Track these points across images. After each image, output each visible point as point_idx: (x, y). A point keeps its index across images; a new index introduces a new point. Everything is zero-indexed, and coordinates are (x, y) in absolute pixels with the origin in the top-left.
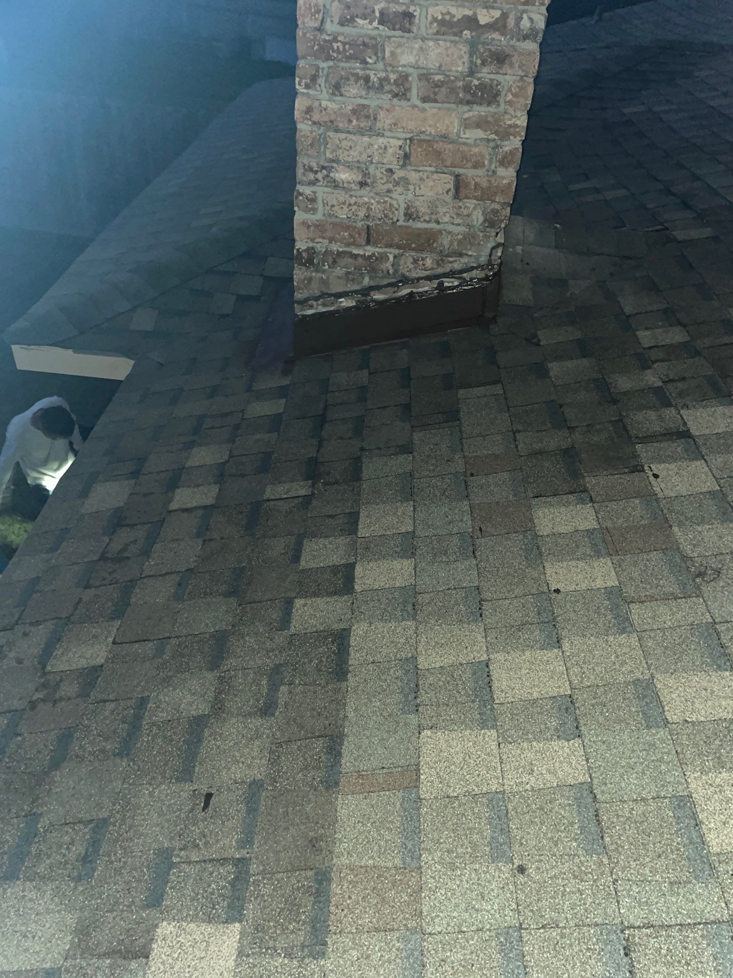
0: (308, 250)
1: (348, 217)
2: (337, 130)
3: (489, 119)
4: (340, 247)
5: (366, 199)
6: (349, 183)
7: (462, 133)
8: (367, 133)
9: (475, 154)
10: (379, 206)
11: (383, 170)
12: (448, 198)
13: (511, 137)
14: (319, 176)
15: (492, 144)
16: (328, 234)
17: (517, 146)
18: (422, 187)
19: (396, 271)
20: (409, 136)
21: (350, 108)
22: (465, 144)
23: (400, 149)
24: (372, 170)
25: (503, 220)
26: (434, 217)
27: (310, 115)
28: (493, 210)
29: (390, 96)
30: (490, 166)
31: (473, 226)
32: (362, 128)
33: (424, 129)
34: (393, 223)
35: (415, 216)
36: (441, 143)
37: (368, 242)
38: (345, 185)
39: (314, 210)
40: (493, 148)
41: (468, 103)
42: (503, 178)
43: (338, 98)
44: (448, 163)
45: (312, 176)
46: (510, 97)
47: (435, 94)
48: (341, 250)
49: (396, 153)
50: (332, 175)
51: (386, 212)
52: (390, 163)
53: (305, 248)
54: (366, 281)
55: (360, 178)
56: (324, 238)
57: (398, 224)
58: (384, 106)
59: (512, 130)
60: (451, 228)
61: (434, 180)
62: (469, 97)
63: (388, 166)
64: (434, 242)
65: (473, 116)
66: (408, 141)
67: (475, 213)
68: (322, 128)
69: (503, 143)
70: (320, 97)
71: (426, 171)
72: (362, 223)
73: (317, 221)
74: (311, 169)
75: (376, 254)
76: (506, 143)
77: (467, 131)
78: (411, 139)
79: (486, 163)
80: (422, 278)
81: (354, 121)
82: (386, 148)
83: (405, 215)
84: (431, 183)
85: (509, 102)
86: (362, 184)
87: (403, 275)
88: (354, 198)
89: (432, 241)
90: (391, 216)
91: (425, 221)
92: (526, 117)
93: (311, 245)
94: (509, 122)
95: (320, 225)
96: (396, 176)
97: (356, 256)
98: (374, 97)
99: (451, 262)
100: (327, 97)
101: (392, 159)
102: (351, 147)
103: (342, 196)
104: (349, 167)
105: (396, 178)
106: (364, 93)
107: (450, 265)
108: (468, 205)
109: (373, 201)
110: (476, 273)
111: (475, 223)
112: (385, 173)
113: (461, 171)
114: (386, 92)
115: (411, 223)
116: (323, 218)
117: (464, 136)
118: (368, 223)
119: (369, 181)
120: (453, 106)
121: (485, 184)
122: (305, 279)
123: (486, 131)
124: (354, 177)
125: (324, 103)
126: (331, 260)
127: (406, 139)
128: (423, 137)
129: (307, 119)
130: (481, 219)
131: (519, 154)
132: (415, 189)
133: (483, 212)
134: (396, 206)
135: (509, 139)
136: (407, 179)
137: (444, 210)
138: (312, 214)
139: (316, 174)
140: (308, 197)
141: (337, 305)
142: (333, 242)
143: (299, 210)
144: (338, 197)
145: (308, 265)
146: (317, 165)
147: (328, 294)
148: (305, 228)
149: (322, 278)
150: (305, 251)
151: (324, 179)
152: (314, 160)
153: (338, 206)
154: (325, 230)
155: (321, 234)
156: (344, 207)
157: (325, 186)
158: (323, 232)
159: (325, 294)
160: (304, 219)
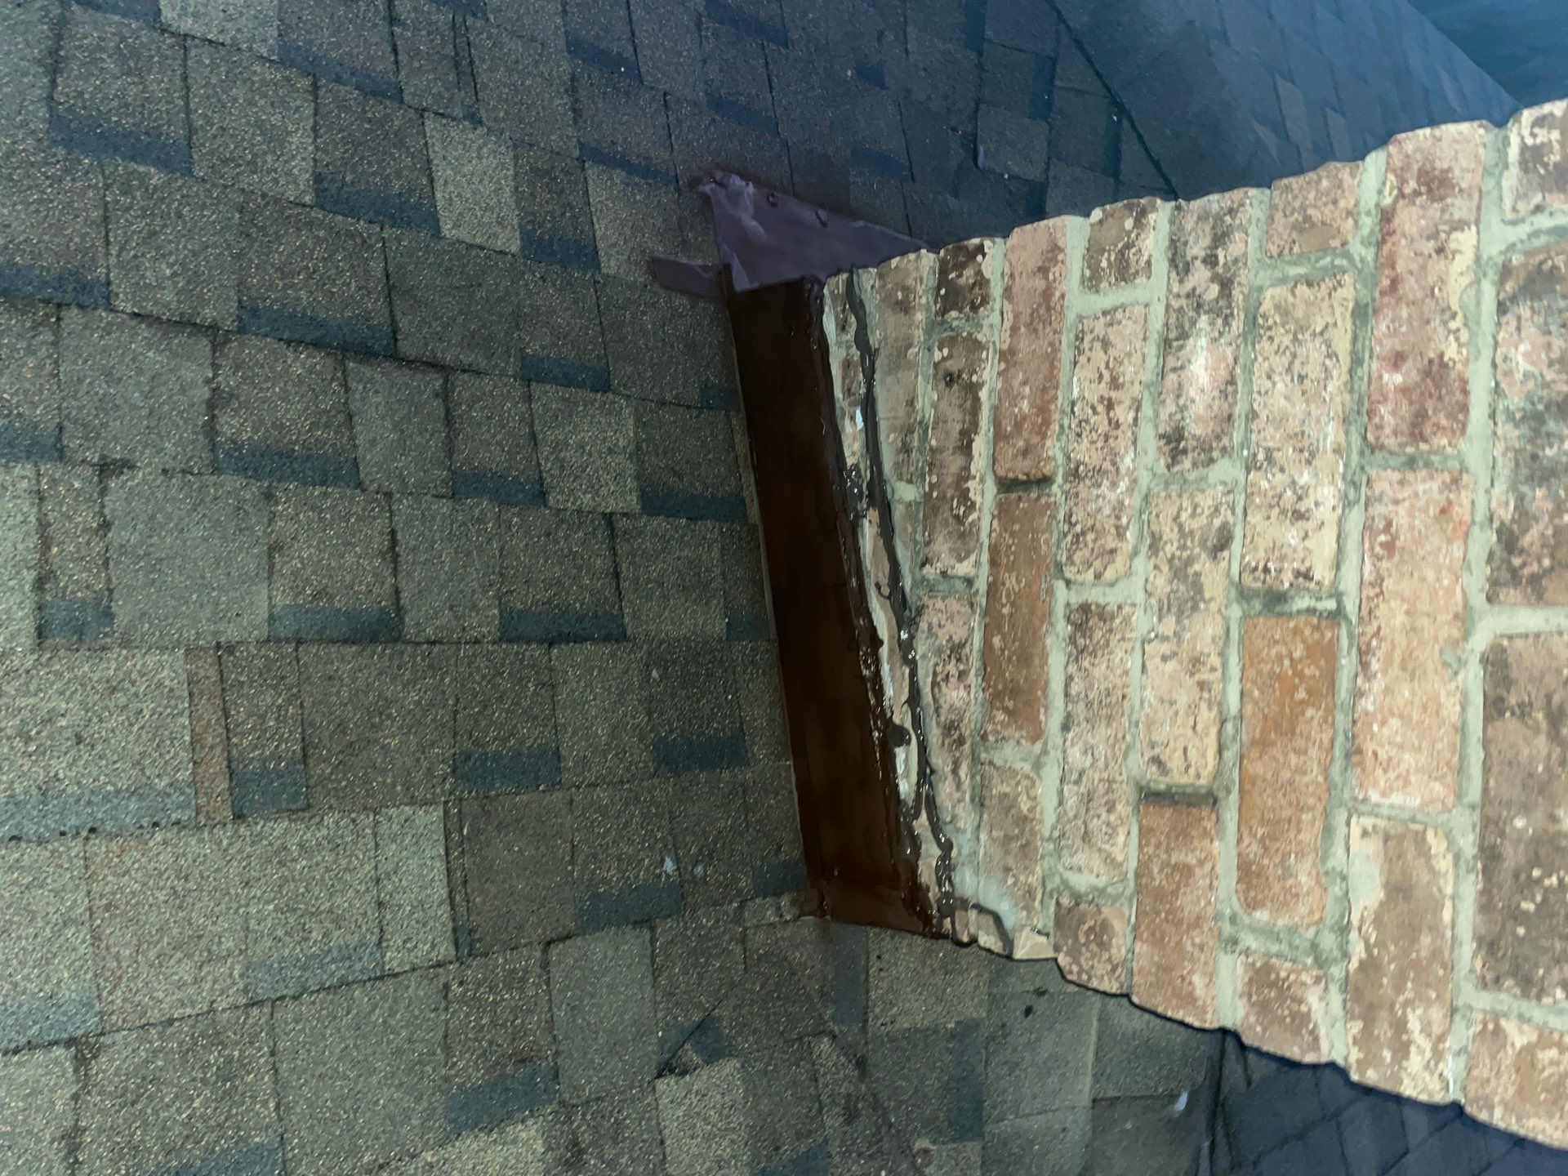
0: (982, 282)
1: (1073, 404)
2: (1362, 314)
3: (1426, 940)
5: (1127, 462)
6: (1179, 392)
7: (1368, 822)
8: (1356, 440)
9: (1288, 873)
10: (1107, 511)
11: (1225, 515)
12: (1137, 765)
13: (1356, 1027)
14: (1200, 276)
15: (1328, 941)
16: (1025, 345)
17: (1324, 1046)
18: (1171, 666)
19: (931, 589)
20: (1351, 607)
21: (1451, 352)
22: (1328, 831)
23: (1298, 574)
24: (1226, 470)
25: (1076, 961)
26: (1080, 710)
27: (1416, 193)
28: (1105, 926)
29: (1506, 514)
30: (1253, 929)
31: (1058, 852)
32: (1371, 413)
33: (1375, 666)
34: (1059, 567)
35: (1081, 642)
36: (1326, 738)
37: (1007, 485)
38: (1172, 378)
39: (1092, 282)
40: (1314, 946)
41: (1490, 856)
42: (1211, 977)
43: (1489, 291)
44: (1257, 768)
45: (1197, 249)
46: (1518, 1037)
47: (1523, 712)
48: (983, 394)
49: (1282, 558)
50: (1204, 320)
51: (1090, 537)
52: (1250, 540)
53: (987, 274)
54: (905, 493)
55: (1195, 429)
56: (1014, 330)
57: (1060, 585)
58: (1465, 497)
59: (1383, 1030)
60: (1052, 773)
61: (1193, 708)
62: (1512, 856)
63: (1238, 533)
64: (1009, 712)
65: (1434, 873)
66: (1331, 605)
67: (1097, 863)
68: (1369, 254)
69: (1334, 989)
70: (1491, 217)
71: (1225, 678)
72: (1060, 459)
73: (1063, 296)
74: (1220, 238)
75: (973, 516)
76: (1336, 998)
77: (1373, 846)
78: (1337, 616)
79: (1262, 915)
80: (913, 674)
81: (1398, 378)
82: (1299, 516)
83: (1085, 608)
84: (1183, 700)
85: (1498, 1031)
86: (1174, 442)
87: (920, 611)
88: (1131, 415)
89: (1010, 704)
90: (1077, 557)
91: (1069, 679)
92: (1439, 1098)
93: (996, 290)
94: (1414, 1024)
95: (1049, 309)
96: (1202, 564)
97: (966, 449)
98: (1500, 448)
99: (955, 772)
100: (1494, 250)
101: (1263, 544)
102: (1302, 378)
103: (1138, 370)
104: (1232, 382)
105: (1197, 567)
106: (1515, 401)
107: (948, 769)
108: (1121, 838)
109: (1123, 486)
110: (930, 853)
111: (1067, 860)
112: (1217, 522)
113: (1230, 814)
114: (1520, 499)
115: (1062, 628)
116: (1071, 316)
117: (1355, 830)
118: (1059, 479)
119: (1186, 463)
120: (1474, 792)
121: (1188, 903)
122: (906, 290)
123: (1378, 921)
124: (1198, 408)
125: (1465, 240)
126: (953, 366)
127: (1338, 596)
128: (1347, 663)
129: (1403, 181)
130: (1082, 882)
131: (1294, 1052)
132: (1165, 639)
133: (1102, 892)
134: (1109, 575)
135: (1349, 1016)
136: (1195, 608)
137: (1101, 749)
138: (1083, 276)
139: (1204, 261)
140: (1133, 250)
141: (847, 408)
142: (1003, 366)
143: (1092, 225)
144: (1133, 359)
145: (943, 292)
146: (1236, 261)
147: (873, 372)
148: (1040, 264)
149: (910, 346)
150: (979, 273)
151: (1190, 295)
152: (1252, 244)
153: (1107, 364)
154: (1035, 331)
155: (1025, 318)
156: (1103, 384)
157: (1168, 307)
158: (1029, 325)
159: (873, 363)
160: (1068, 251)
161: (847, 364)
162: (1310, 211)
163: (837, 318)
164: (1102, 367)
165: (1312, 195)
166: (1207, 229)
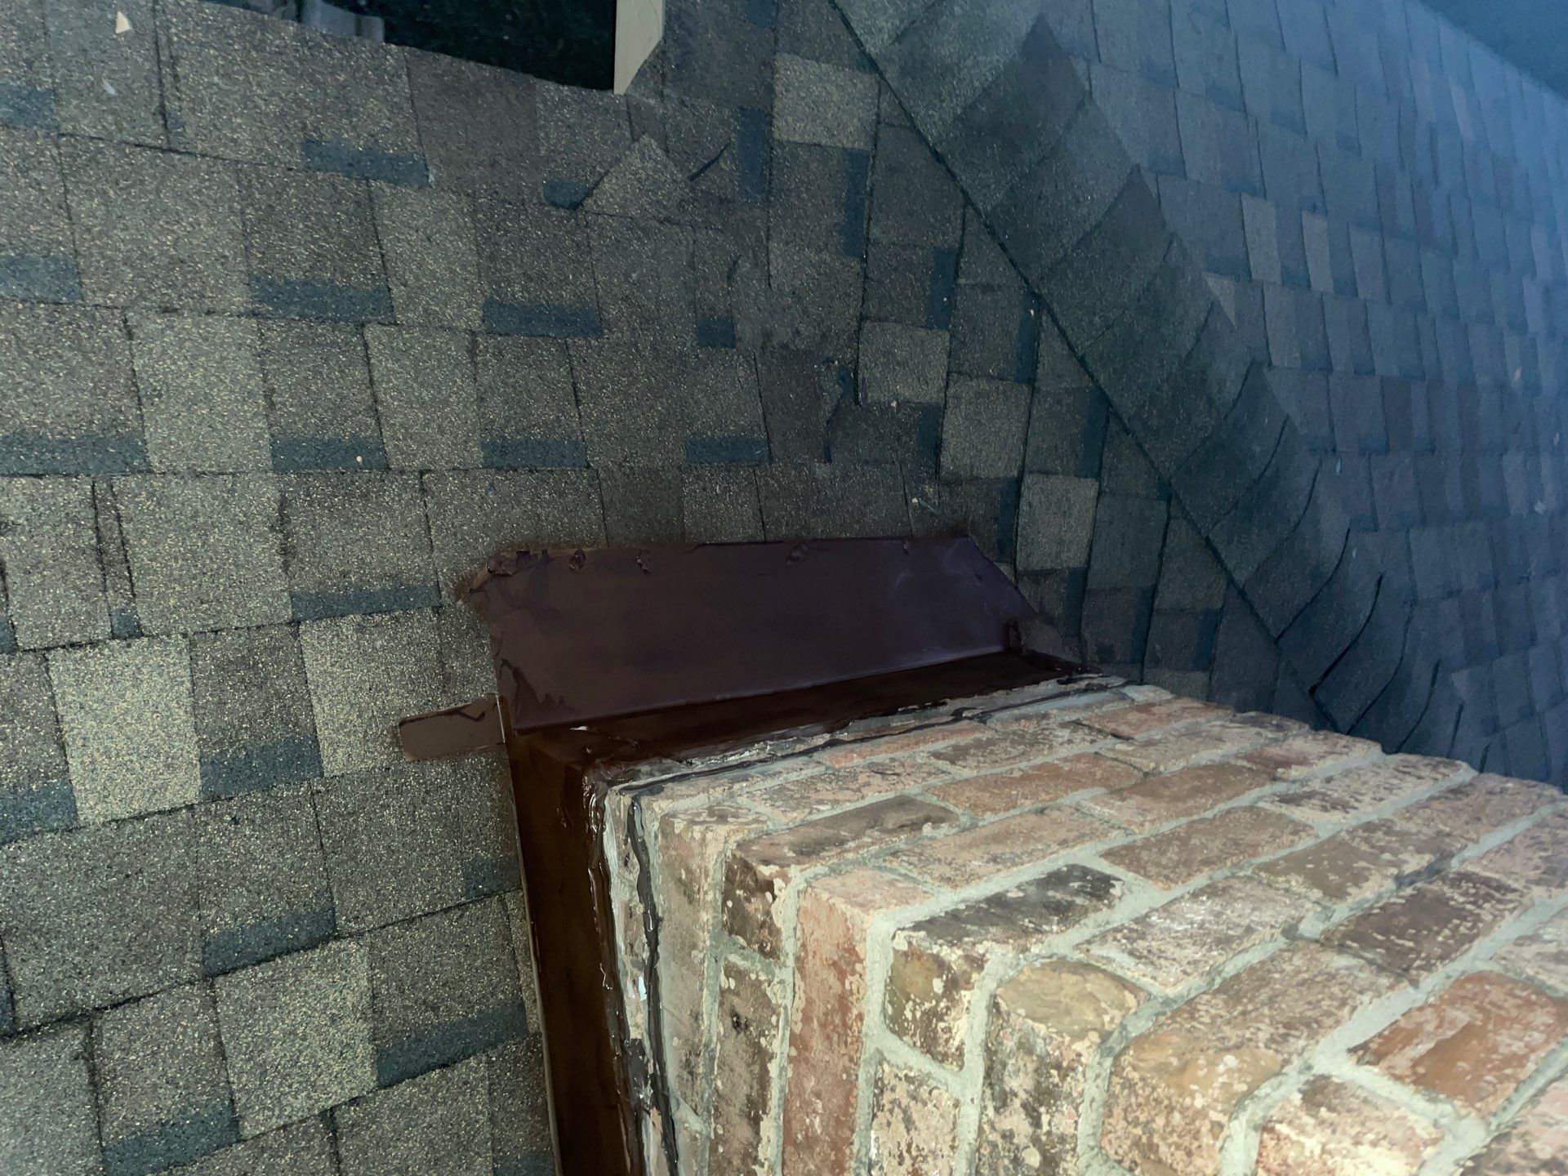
0: (768, 925)
1: (871, 1164)
4: (782, 1069)
14: (1016, 1121)
16: (818, 1046)
39: (895, 1025)
45: (1019, 1083)
48: (773, 1068)
53: (778, 923)
54: (687, 1118)
56: (807, 1019)
73: (860, 1017)
74: (1043, 1097)
93: (789, 946)
95: (844, 1024)
97: (755, 1122)
116: (870, 1047)
122: (689, 871)
138: (884, 1010)
139: (1024, 1106)
140: (942, 1025)
141: (629, 967)
142: (794, 1053)
143: (896, 951)
144: (940, 1162)
145: (730, 904)
146: (1062, 1139)
147: (657, 943)
148: (836, 958)
149: (694, 946)
150: (768, 913)
151: (1008, 1136)
152: (1084, 1129)
153: (909, 1146)
154: (828, 1038)
155: (819, 1010)
156: (903, 1169)
157: (980, 1130)
158: (823, 1026)
159: (656, 931)
160: (867, 963)
161: (630, 913)
162: (1156, 1140)
163: (619, 847)
164: (904, 1147)
165: (1160, 1122)
166: (1031, 1067)
